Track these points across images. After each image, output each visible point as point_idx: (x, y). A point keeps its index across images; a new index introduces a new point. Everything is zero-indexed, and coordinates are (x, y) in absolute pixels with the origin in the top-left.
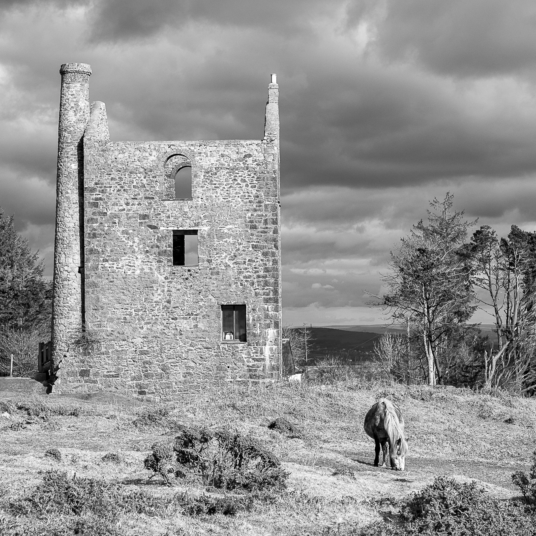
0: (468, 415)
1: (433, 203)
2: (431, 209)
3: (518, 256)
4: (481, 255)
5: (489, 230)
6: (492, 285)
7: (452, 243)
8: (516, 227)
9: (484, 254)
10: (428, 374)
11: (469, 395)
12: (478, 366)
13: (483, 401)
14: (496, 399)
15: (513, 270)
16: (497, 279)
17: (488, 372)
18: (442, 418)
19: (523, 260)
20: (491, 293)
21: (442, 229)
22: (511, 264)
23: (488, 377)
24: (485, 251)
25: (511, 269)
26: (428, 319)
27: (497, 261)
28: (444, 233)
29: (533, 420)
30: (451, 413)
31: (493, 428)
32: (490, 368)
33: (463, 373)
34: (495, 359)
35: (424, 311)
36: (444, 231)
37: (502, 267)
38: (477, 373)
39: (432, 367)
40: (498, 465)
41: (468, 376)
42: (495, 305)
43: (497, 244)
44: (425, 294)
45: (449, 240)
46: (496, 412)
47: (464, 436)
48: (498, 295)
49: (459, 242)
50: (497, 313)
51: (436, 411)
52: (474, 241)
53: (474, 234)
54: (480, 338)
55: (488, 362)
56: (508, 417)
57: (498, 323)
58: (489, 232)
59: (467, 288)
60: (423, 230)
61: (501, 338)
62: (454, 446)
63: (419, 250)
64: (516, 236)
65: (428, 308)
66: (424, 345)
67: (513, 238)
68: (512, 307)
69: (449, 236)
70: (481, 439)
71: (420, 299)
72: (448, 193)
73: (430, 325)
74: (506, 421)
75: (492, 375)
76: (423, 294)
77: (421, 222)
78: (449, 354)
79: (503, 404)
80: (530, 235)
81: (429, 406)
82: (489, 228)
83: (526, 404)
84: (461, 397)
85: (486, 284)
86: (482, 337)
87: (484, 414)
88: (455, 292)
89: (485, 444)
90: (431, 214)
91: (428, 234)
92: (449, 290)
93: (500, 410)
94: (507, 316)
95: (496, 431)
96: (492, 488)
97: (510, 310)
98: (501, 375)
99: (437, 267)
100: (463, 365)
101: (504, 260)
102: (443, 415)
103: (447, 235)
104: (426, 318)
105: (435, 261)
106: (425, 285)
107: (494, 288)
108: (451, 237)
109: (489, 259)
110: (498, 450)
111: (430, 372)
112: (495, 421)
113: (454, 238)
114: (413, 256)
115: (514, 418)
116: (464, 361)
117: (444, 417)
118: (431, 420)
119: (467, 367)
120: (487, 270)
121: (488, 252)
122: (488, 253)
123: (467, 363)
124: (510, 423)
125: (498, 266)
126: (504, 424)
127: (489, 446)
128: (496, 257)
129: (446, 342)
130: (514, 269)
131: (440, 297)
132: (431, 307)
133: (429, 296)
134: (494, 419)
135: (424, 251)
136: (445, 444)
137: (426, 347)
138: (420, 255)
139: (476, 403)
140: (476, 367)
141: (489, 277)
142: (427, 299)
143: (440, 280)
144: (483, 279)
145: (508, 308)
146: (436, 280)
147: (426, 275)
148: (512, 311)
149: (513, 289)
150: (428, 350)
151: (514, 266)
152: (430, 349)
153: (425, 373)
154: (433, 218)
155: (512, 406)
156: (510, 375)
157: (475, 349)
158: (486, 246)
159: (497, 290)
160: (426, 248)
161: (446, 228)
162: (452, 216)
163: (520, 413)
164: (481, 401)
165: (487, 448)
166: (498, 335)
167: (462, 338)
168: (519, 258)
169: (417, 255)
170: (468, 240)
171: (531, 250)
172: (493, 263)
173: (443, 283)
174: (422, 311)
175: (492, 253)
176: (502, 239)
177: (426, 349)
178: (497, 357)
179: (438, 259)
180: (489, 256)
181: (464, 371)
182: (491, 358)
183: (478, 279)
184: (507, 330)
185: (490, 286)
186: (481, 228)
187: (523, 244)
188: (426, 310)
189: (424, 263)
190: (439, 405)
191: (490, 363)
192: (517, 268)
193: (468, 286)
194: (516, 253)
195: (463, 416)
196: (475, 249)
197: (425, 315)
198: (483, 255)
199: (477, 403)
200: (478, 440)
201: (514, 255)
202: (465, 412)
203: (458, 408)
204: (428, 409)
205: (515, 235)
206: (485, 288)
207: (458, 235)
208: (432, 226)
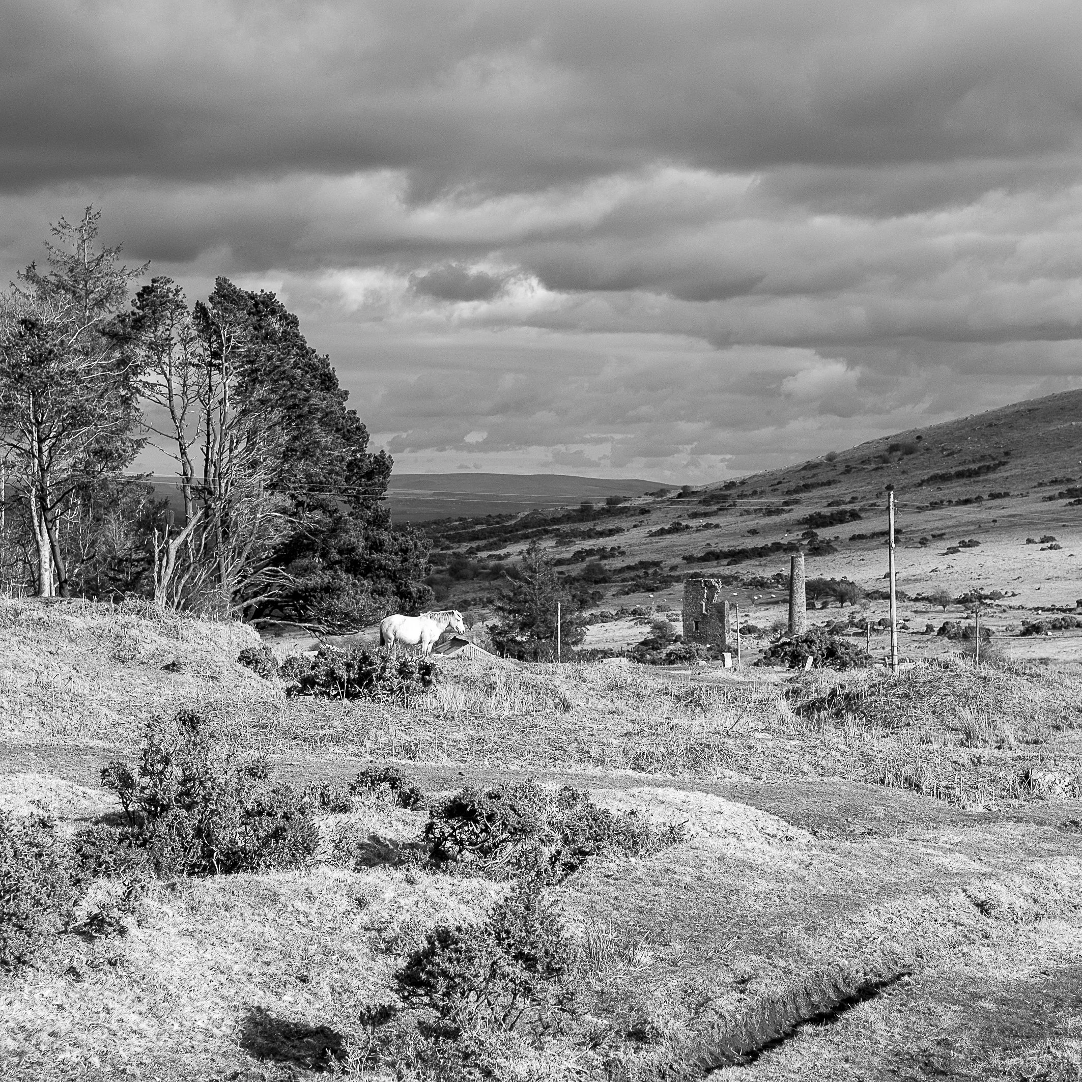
0: (91, 656)
1: (59, 228)
2: (54, 240)
3: (228, 340)
4: (152, 335)
5: (168, 286)
6: (174, 397)
7: (96, 309)
8: (225, 280)
9: (159, 334)
10: (40, 575)
11: (94, 614)
12: (142, 559)
13: (122, 626)
14: (150, 623)
15: (218, 367)
16: (185, 385)
17: (160, 569)
18: (33, 661)
19: (238, 348)
20: (172, 412)
21: (76, 281)
22: (216, 355)
23: (159, 581)
24: (161, 328)
25: (215, 365)
26: (40, 465)
27: (185, 349)
28: (81, 289)
29: (220, 664)
30: (54, 651)
31: (139, 681)
32: (164, 563)
33: (111, 574)
34: (174, 545)
35: (32, 448)
36: (81, 286)
37: (196, 361)
38: (139, 573)
39: (48, 561)
40: (125, 753)
41: (120, 580)
42: (180, 437)
43: (186, 314)
44: (35, 412)
45: (90, 303)
46: (146, 649)
47: (66, 697)
48: (186, 417)
49: (111, 308)
50: (183, 453)
51: (22, 646)
52: (138, 308)
53: (139, 295)
54: (151, 502)
55: (160, 551)
56: (170, 659)
57: (185, 474)
58: (169, 290)
59: (126, 401)
60: (37, 282)
61: (190, 504)
62: (45, 717)
63: (24, 322)
64: (225, 299)
65: (41, 441)
66: (32, 517)
67: (219, 303)
68: (214, 441)
69: (91, 296)
70: (100, 702)
71: (25, 423)
72: (88, 209)
73: (43, 476)
74: (167, 667)
75: (168, 578)
76: (31, 413)
77: (33, 267)
78: (84, 536)
79: (161, 634)
80: (252, 297)
81: (7, 637)
82: (168, 281)
83: (209, 633)
84: (77, 620)
85: (162, 394)
86: (156, 502)
87: (122, 654)
88: (95, 410)
89: (108, 713)
90: (54, 250)
91: (47, 290)
92: (81, 406)
93: (154, 645)
94: (207, 460)
95: (145, 688)
96: (95, 799)
97: (212, 448)
98: (187, 576)
99: (59, 358)
100: (113, 558)
101: (199, 347)
102: (37, 655)
103: (87, 294)
104: (36, 461)
105: (55, 345)
106: (34, 395)
107: (177, 400)
108: (94, 299)
109: (170, 345)
110: (133, 724)
111: (43, 571)
112: (145, 666)
113: (101, 300)
114: (12, 335)
115: (181, 660)
116: (114, 549)
117: (38, 660)
118: (10, 664)
119: (121, 561)
120: (164, 367)
121: (167, 330)
122: (168, 333)
123: (120, 554)
124: (173, 670)
125: (187, 359)
126: (163, 673)
127: (115, 716)
128: (182, 339)
129: (78, 510)
130: (220, 364)
131: (64, 420)
132: (45, 439)
133: (43, 416)
134: (142, 663)
135: (34, 325)
136: (25, 713)
137: (36, 520)
138: (26, 333)
139: (107, 631)
140: (138, 561)
141: (168, 380)
142: (38, 423)
143: (66, 385)
144: (156, 385)
145: (209, 443)
146: (58, 384)
147: (36, 375)
148: (216, 449)
149: (218, 405)
150: (40, 526)
151: (221, 358)
152: (44, 524)
153: (32, 573)
154: (59, 258)
155: (180, 637)
156: (203, 577)
157: (140, 524)
158: (162, 316)
159: (185, 408)
160: (37, 320)
161: (83, 280)
162: (98, 254)
163: (194, 651)
164: (119, 628)
165: (111, 721)
166: (186, 497)
167: (114, 502)
168: (232, 343)
169: (20, 333)
170: (127, 306)
171: (255, 329)
172: (178, 352)
173: (71, 390)
174: (28, 448)
175: (174, 333)
176: (197, 304)
177: (36, 524)
178: (180, 540)
179: (62, 341)
180: (169, 339)
181: (114, 570)
182: (167, 543)
183: (146, 384)
184: (205, 488)
185: (170, 398)
186: (154, 281)
187: (239, 314)
188: (35, 444)
189: (34, 350)
190: (30, 634)
191: (165, 552)
192: (226, 364)
193: (128, 399)
194: (224, 334)
195: (80, 658)
196: (138, 324)
197: (34, 456)
198: (155, 336)
199: (110, 631)
200: (94, 705)
201: (220, 336)
202: (85, 648)
203: (71, 641)
204: (7, 643)
205: (224, 296)
206: (160, 403)
207: (109, 294)
208: (56, 275)
